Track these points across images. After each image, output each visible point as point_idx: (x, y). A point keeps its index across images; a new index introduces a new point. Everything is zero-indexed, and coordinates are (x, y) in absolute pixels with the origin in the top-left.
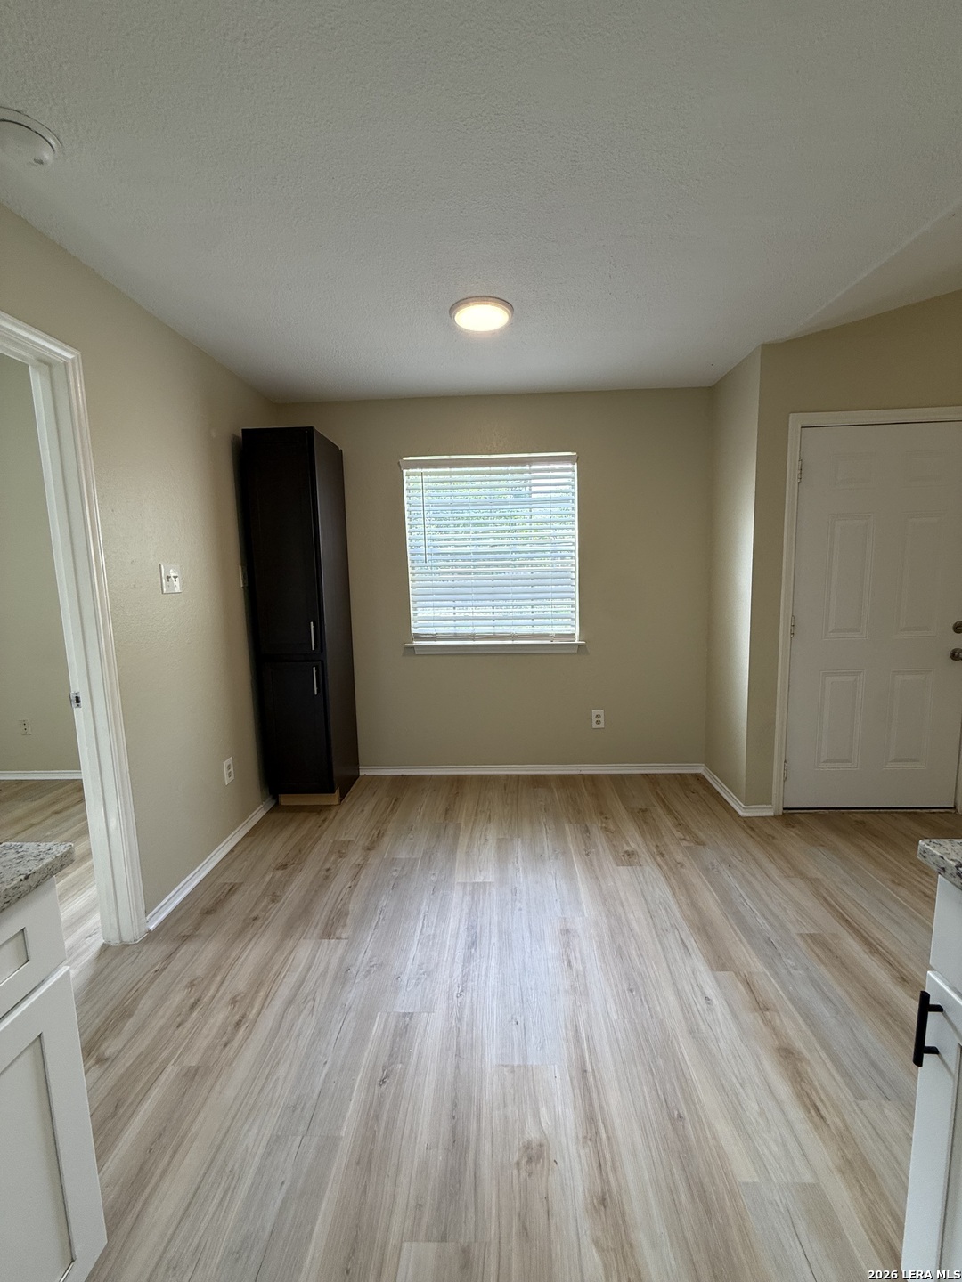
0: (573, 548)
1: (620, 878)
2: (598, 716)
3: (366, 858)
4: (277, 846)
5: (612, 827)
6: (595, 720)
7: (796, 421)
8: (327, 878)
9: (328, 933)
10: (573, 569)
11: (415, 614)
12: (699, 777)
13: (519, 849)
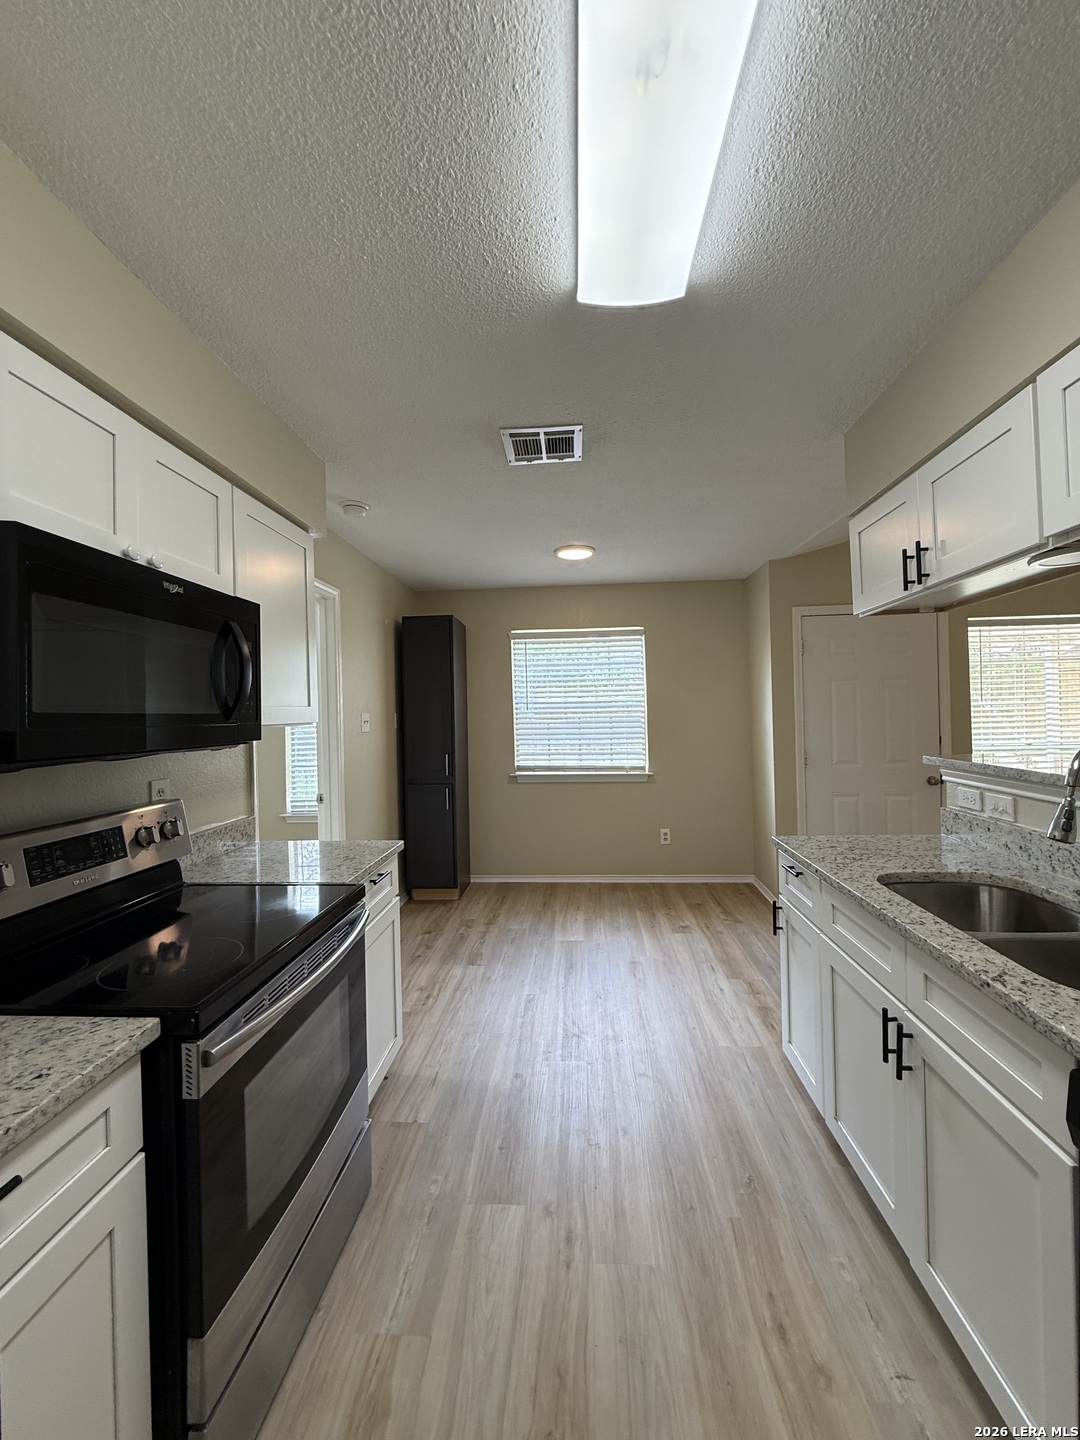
0: (642, 699)
1: (676, 941)
2: (665, 834)
3: (488, 929)
4: (421, 921)
5: (672, 913)
6: (663, 837)
7: (797, 612)
8: (462, 938)
9: (471, 962)
10: (643, 715)
11: (518, 751)
12: (750, 886)
13: (601, 924)
